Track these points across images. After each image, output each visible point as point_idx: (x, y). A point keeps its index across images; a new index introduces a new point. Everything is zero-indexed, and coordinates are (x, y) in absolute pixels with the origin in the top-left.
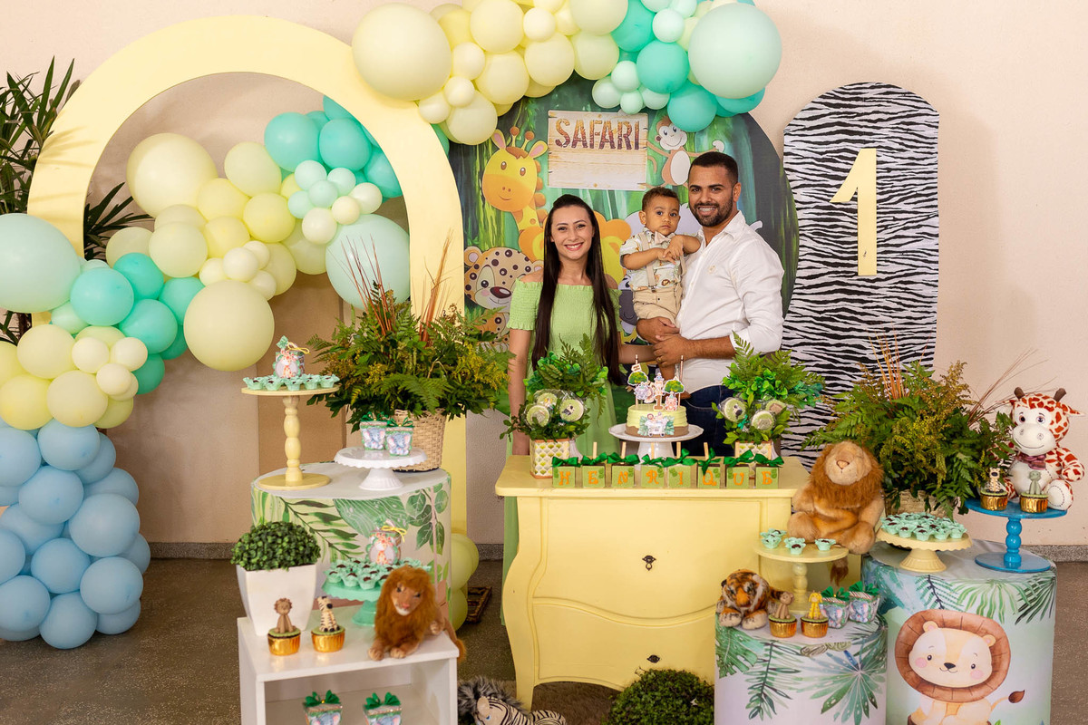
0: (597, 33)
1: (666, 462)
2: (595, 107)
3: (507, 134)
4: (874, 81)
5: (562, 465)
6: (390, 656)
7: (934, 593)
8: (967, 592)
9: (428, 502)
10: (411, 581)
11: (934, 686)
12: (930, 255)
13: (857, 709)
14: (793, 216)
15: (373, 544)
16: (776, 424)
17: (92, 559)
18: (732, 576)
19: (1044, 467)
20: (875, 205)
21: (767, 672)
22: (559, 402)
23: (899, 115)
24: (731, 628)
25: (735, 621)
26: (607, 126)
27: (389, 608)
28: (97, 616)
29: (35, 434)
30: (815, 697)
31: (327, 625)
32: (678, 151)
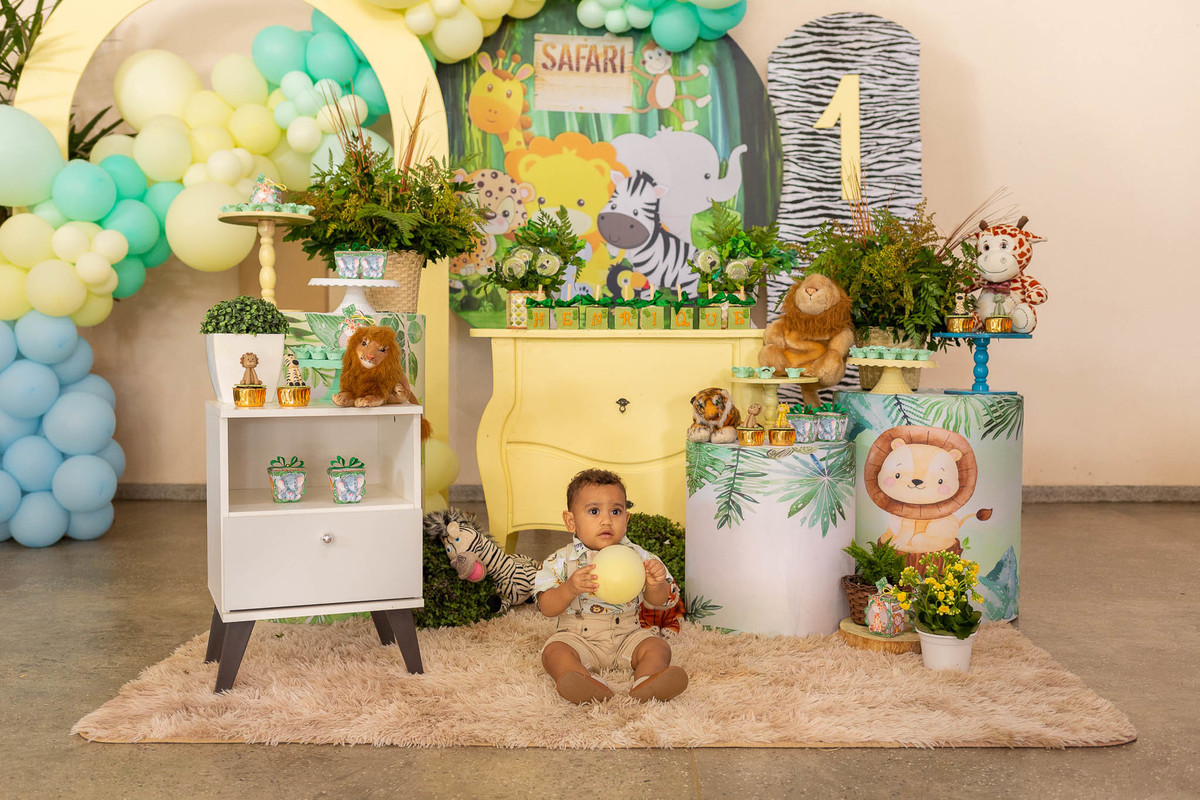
1: (640, 304)
2: (581, 29)
3: (494, 57)
4: (856, 11)
5: (536, 307)
7: (901, 410)
8: (932, 406)
9: (401, 328)
10: (376, 336)
11: (903, 504)
12: (912, 179)
13: (824, 516)
14: (777, 141)
15: (342, 331)
17: (64, 456)
18: (701, 392)
19: (1009, 293)
20: (858, 130)
21: (735, 478)
22: (535, 258)
23: (881, 43)
24: (699, 443)
25: (704, 433)
26: (593, 49)
27: (354, 361)
28: (69, 514)
29: (12, 324)
30: (782, 500)
31: (293, 379)
32: (661, 75)
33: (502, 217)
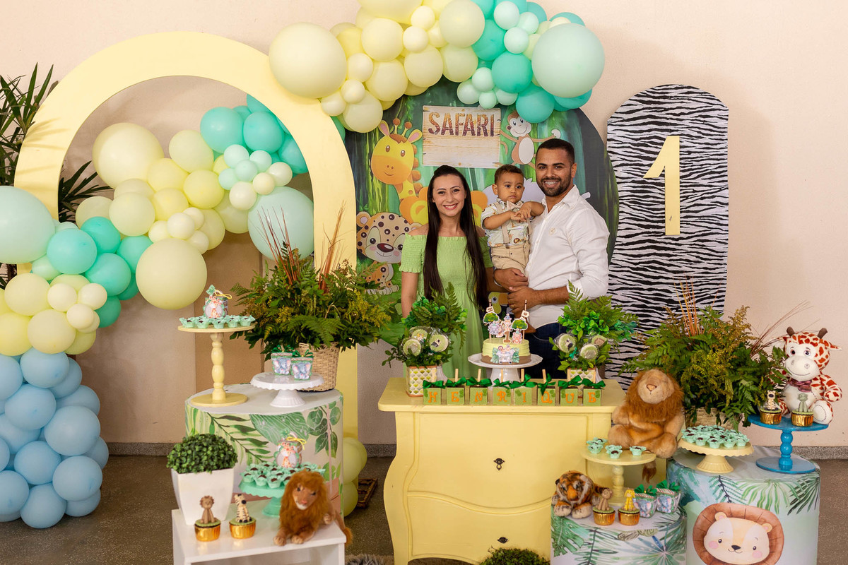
0: (461, 46)
1: (514, 385)
2: (459, 103)
3: (391, 124)
4: (678, 84)
5: (431, 387)
6: (291, 543)
7: (723, 490)
8: (749, 489)
9: (324, 416)
10: (308, 482)
11: (724, 563)
12: (721, 219)
14: (614, 188)
15: (280, 451)
16: (600, 354)
17: (62, 458)
18: (564, 476)
19: (810, 390)
20: (679, 180)
21: (591, 553)
22: (429, 337)
23: (698, 110)
24: (563, 518)
25: (566, 511)
26: (469, 118)
27: (291, 504)
28: (66, 502)
29: (18, 359)
31: (242, 517)
32: (524, 137)
33: (398, 250)
